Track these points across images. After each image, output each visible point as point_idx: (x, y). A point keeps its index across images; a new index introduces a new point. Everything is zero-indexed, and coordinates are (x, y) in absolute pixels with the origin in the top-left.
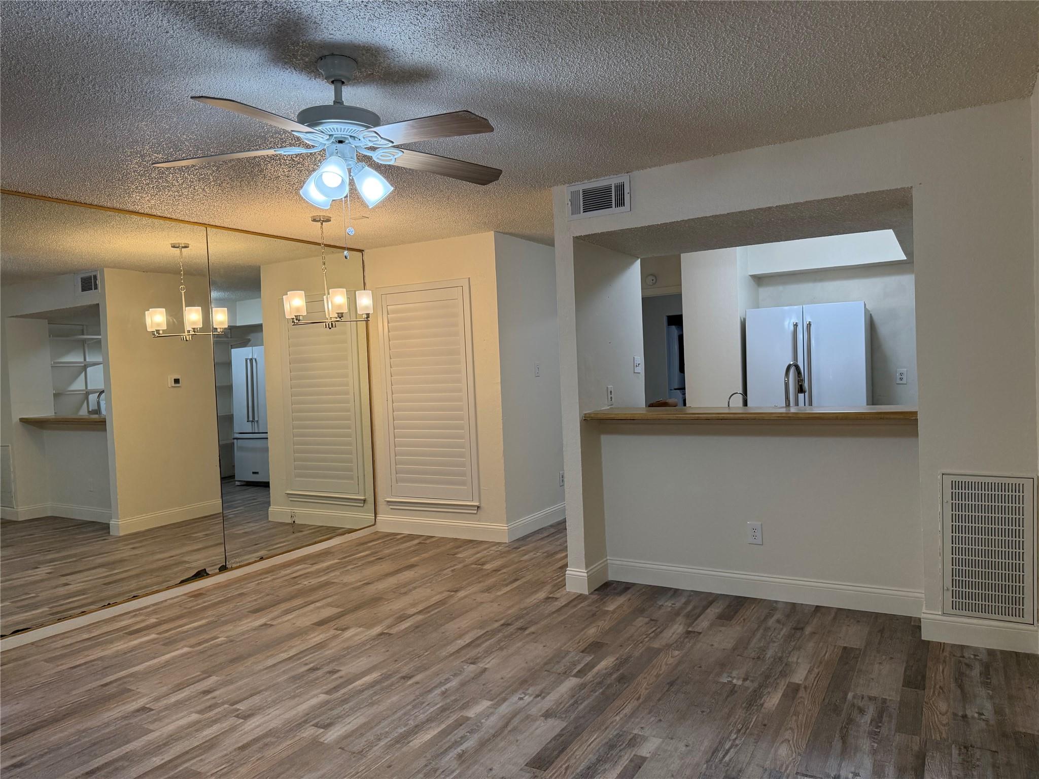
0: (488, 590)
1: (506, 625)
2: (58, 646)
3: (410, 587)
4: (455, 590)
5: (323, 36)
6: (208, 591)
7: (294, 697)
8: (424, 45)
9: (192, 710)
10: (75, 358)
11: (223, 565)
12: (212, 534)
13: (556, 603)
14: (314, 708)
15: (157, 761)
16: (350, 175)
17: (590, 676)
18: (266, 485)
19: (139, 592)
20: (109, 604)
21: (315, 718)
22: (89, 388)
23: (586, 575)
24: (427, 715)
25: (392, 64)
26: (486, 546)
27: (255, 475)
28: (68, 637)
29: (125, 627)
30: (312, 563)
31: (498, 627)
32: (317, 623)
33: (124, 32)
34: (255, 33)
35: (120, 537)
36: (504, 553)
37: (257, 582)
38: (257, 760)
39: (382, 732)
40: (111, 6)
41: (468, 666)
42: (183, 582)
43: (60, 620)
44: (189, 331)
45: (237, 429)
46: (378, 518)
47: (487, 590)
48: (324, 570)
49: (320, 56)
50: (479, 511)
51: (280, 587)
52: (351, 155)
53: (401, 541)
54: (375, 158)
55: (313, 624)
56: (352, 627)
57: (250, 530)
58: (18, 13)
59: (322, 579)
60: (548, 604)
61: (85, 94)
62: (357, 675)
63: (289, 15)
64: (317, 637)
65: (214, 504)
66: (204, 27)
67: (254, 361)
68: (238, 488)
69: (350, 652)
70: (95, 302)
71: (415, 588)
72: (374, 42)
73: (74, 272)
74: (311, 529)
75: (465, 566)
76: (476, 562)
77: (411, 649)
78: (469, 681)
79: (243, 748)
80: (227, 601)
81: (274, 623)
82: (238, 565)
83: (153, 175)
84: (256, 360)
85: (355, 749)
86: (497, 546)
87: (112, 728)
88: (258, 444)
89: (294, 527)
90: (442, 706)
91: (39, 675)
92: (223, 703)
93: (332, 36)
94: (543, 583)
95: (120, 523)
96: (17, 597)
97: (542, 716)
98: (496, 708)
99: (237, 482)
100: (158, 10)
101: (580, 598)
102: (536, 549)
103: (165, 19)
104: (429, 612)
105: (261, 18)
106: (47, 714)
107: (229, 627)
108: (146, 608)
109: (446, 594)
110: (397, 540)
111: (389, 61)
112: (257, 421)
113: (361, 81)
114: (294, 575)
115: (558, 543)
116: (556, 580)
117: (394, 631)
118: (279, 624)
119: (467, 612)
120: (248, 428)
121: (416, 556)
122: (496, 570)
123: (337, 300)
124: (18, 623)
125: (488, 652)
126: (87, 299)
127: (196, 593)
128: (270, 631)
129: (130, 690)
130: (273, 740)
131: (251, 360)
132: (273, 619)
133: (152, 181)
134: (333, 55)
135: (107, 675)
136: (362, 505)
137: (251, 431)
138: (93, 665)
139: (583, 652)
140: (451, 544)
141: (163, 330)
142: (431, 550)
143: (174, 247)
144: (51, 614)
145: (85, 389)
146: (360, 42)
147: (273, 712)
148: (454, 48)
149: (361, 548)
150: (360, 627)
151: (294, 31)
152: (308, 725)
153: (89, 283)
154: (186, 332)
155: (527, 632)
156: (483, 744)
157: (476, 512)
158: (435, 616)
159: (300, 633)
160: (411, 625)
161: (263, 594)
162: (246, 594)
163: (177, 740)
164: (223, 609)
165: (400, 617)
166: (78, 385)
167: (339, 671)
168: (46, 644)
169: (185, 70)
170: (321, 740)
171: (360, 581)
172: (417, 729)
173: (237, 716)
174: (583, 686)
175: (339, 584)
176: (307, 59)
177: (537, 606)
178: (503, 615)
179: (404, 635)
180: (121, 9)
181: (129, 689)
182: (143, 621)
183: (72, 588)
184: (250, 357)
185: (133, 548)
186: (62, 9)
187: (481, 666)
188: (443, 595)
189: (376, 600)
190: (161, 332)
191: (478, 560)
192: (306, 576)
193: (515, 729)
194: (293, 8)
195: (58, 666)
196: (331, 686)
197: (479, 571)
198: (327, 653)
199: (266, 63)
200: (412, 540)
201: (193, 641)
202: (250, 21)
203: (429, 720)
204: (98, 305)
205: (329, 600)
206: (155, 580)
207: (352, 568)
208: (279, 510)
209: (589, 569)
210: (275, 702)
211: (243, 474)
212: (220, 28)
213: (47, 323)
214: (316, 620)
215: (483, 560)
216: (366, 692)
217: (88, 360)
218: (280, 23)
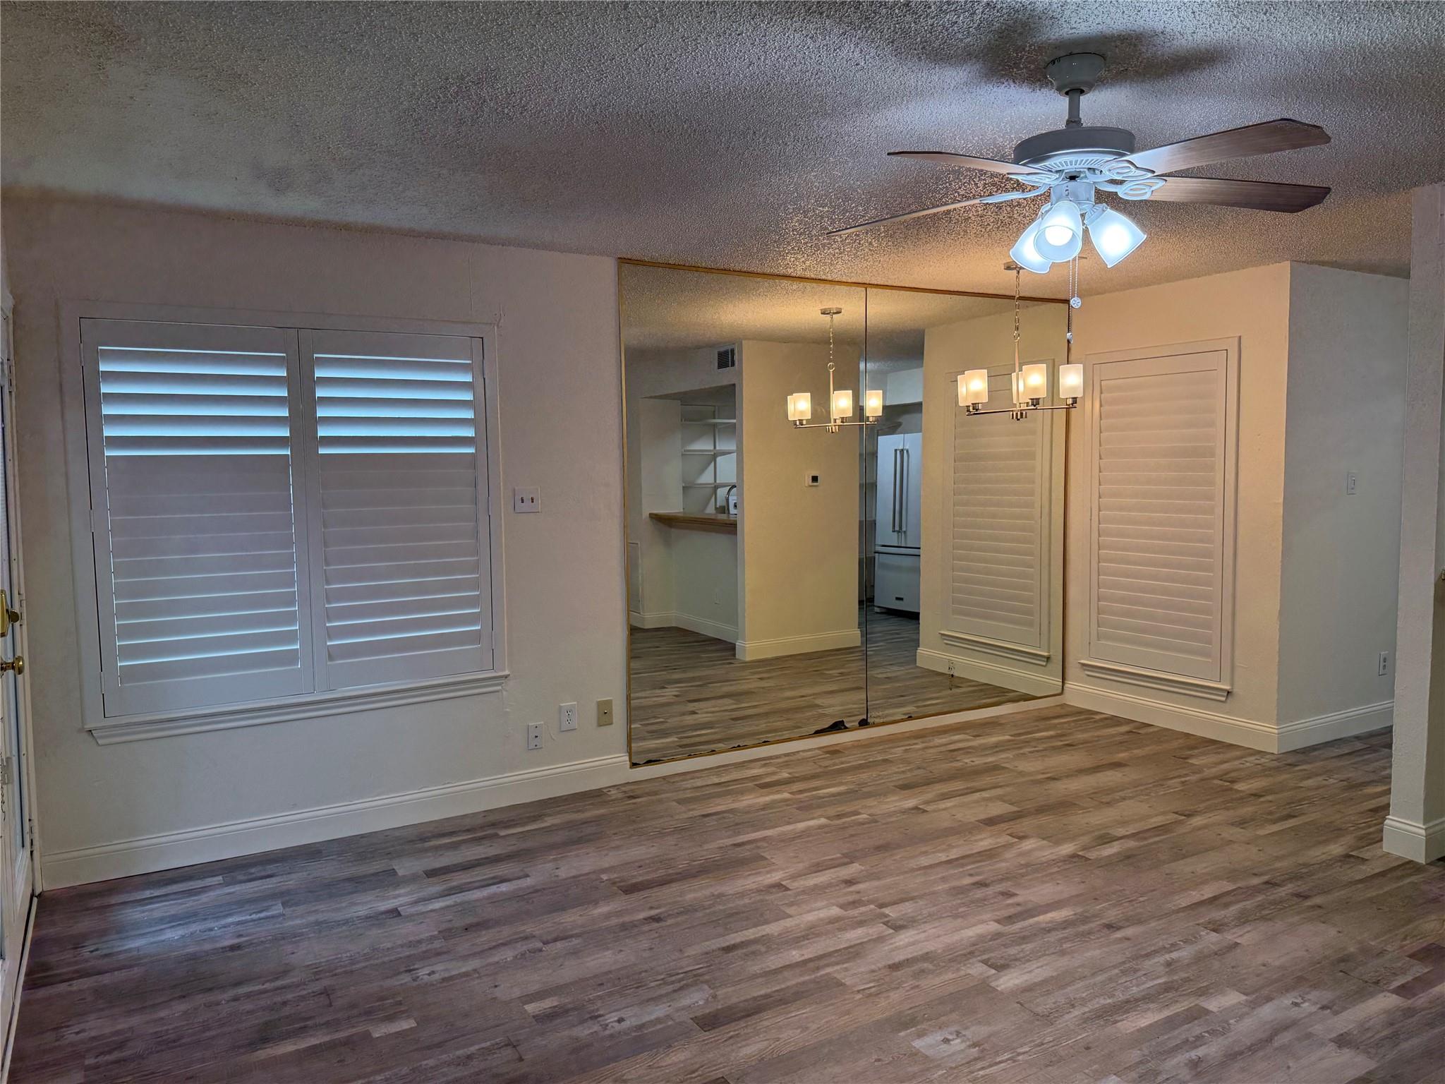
0: (1242, 823)
1: (1270, 884)
2: (689, 786)
3: (1117, 795)
4: (1187, 813)
5: (1061, 33)
6: (846, 748)
7: (956, 917)
8: (1214, 17)
9: (833, 901)
10: (704, 445)
11: (863, 720)
12: (848, 674)
13: (1364, 867)
14: (982, 938)
15: (795, 955)
16: (1084, 224)
17: (1421, 1000)
18: (914, 616)
19: (770, 737)
20: (739, 746)
21: (984, 952)
22: (718, 482)
23: (1423, 832)
24: (1143, 990)
25: (1159, 53)
26: (1238, 753)
27: (898, 602)
28: (698, 778)
29: (754, 778)
30: (975, 734)
31: (1259, 885)
32: (984, 820)
33: (807, 74)
34: (967, 45)
35: (746, 663)
36: (1270, 769)
37: (903, 748)
38: (912, 988)
39: (1078, 996)
40: (798, 46)
41: (1207, 934)
42: (819, 733)
43: (690, 756)
44: (835, 420)
45: (879, 541)
46: (1067, 685)
47: (1240, 824)
48: (992, 748)
49: (1052, 59)
50: (1230, 698)
51: (935, 760)
52: (1088, 196)
53: (1101, 724)
54: (1120, 195)
55: (977, 821)
56: (1032, 837)
57: (894, 675)
58: (698, 73)
59: (990, 759)
60: (1348, 866)
61: (755, 150)
62: (1041, 906)
63: (1016, 15)
64: (985, 841)
65: (852, 635)
66: (903, 50)
67: (905, 452)
68: (879, 615)
69: (1032, 870)
70: (733, 383)
71: (1124, 799)
72: (1135, 27)
73: (711, 345)
74: (970, 686)
75: (1202, 780)
76: (1222, 776)
77: (1118, 888)
78: (1210, 956)
79: (895, 967)
80: (868, 767)
81: (928, 808)
82: (882, 721)
83: (814, 232)
84: (907, 451)
85: (1039, 1010)
86: (1257, 757)
87: (747, 901)
88: (907, 562)
89: (952, 680)
90: (1165, 983)
91: (672, 817)
92: (870, 902)
93: (1073, 31)
94: (1340, 829)
95: (747, 646)
96: (647, 719)
97: (1331, 1040)
98: (1253, 1008)
99: (876, 608)
100: (851, 41)
101: (1409, 867)
102: (1328, 772)
103: (857, 49)
104: (1145, 839)
105: (979, 25)
106: (680, 866)
107: (871, 802)
108: (777, 757)
109: (1172, 817)
110: (1095, 722)
111: (1154, 49)
112: (905, 532)
113: (1107, 82)
114: (952, 747)
115: (1370, 767)
116: (1363, 829)
117: (1093, 855)
118: (934, 811)
119: (1207, 850)
120: (893, 539)
121: (1125, 751)
122: (1256, 795)
123: (1032, 380)
124: (650, 751)
125: (1243, 919)
126: (724, 378)
127: (832, 749)
128: (922, 819)
129: (765, 859)
130: (931, 967)
131: (902, 451)
132: (927, 803)
133: (812, 240)
134: (1071, 54)
135: (739, 834)
136: (1044, 664)
137: (896, 545)
138: (724, 818)
139: (1412, 956)
140: (1180, 741)
141: (807, 420)
142: (1148, 746)
143: (823, 313)
144: (680, 746)
145: (713, 482)
146: (1115, 32)
147: (930, 929)
148: (1265, 14)
149: (1042, 724)
150: (1044, 839)
151: (1021, 34)
152: (975, 960)
153: (726, 359)
154: (832, 420)
155: (1309, 903)
156: (1232, 1056)
157: (1223, 699)
158: (1154, 846)
159: (962, 830)
160: (1119, 853)
161: (912, 766)
162: (891, 762)
163: (818, 935)
164: (864, 776)
165: (1101, 837)
166: (707, 478)
167: (1014, 895)
168: (677, 782)
169: (872, 105)
170: (993, 984)
171: (1043, 773)
172: (1128, 1006)
173: (885, 924)
174: (1409, 1012)
175: (1012, 771)
176: (1032, 66)
177: (1328, 864)
178: (1266, 868)
179: (1106, 865)
180: (808, 48)
181: (763, 856)
182: (774, 773)
183: (702, 718)
184: (901, 448)
185: (761, 679)
186: (744, 60)
187: (1229, 938)
188: (1168, 817)
189: (1064, 806)
190: (804, 422)
191: (1226, 774)
192: (967, 751)
193: (1282, 1048)
194: (1023, 6)
195: (690, 810)
196: (1006, 913)
197: (1227, 790)
198: (998, 866)
199: (975, 81)
200: (1117, 725)
201: (832, 811)
202: (963, 33)
203: (1148, 998)
204: (734, 385)
205: (999, 791)
206: (785, 723)
207: (1030, 752)
208: (930, 654)
209: (1431, 824)
210: (931, 917)
211: (884, 599)
212: (924, 48)
213: (680, 404)
214: (983, 817)
215: (1233, 774)
216: (1054, 933)
217: (718, 448)
218: (1003, 28)
